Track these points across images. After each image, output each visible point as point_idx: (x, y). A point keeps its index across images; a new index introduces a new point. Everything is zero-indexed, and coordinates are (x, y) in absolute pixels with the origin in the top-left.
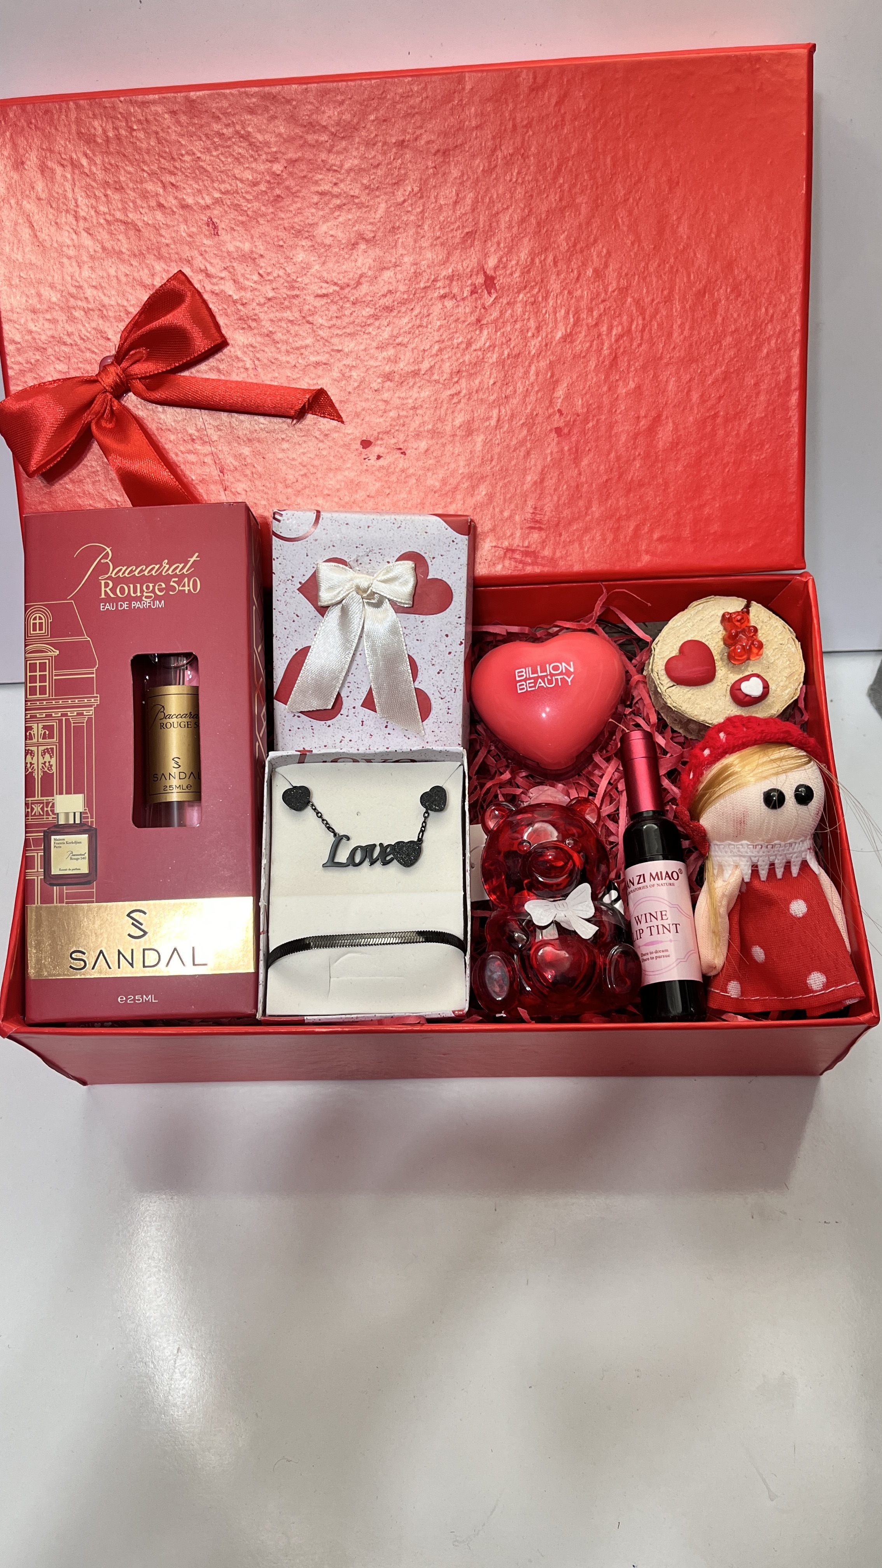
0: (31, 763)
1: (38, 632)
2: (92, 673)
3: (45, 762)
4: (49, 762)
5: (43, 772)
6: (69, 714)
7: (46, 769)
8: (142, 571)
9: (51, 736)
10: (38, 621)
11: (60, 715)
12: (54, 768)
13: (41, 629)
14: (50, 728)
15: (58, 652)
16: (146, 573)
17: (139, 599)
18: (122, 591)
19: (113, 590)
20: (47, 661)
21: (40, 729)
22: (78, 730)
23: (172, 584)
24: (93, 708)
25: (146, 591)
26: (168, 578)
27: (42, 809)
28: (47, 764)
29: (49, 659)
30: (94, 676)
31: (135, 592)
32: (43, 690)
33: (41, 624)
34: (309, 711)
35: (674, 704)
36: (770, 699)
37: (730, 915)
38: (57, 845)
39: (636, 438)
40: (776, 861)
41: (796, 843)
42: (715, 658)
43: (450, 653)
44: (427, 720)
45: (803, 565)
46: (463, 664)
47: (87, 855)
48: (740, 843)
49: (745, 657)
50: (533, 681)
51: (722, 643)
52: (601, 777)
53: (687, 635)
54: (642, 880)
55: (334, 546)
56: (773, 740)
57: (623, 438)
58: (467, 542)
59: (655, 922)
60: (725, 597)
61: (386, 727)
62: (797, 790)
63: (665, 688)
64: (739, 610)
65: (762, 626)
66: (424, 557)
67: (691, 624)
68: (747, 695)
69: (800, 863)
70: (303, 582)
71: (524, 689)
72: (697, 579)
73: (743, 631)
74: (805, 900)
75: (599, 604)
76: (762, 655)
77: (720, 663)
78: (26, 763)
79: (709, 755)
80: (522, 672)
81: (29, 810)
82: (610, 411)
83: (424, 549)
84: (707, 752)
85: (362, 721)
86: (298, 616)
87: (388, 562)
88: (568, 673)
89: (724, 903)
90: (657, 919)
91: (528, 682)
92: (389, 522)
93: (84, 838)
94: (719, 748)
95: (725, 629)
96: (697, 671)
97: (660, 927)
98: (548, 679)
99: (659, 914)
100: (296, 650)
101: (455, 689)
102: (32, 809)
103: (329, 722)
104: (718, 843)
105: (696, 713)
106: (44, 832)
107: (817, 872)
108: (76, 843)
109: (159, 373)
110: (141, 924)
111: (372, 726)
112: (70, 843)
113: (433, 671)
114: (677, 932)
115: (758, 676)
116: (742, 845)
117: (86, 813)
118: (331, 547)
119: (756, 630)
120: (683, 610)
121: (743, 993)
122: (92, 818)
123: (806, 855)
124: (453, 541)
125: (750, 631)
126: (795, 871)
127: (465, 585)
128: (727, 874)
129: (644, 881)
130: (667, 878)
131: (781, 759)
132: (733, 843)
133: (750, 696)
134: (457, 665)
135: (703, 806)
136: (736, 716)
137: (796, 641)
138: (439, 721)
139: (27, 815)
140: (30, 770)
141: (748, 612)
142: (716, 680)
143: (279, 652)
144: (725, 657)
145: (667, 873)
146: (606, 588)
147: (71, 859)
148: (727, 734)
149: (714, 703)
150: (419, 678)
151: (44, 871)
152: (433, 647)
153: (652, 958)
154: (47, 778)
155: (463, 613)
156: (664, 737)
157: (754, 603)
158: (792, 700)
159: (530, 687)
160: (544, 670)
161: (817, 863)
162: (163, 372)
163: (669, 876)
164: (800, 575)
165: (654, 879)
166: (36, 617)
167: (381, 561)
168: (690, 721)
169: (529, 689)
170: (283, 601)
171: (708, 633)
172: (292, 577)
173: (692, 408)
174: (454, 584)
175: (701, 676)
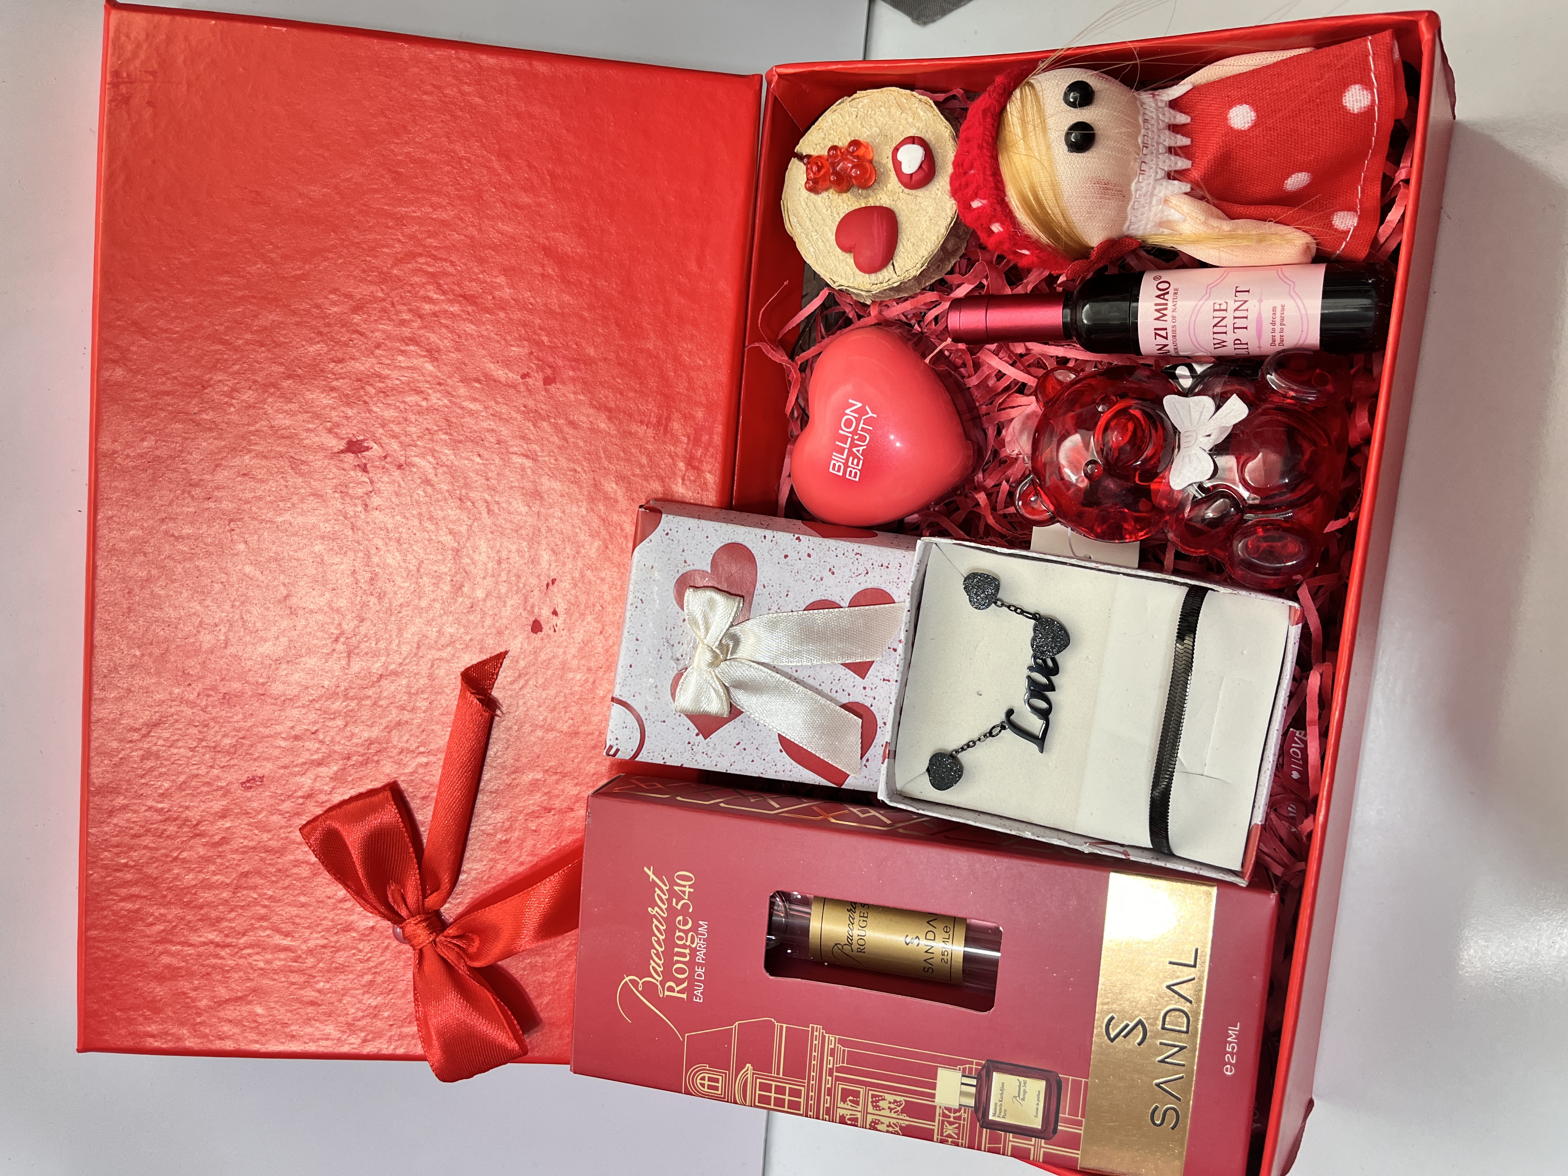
0: (888, 1126)
1: (720, 1085)
2: (781, 1029)
3: (889, 1108)
4: (890, 1103)
5: (902, 1112)
6: (831, 1066)
7: (899, 1109)
8: (658, 942)
9: (856, 1094)
10: (706, 1082)
11: (830, 1078)
12: (898, 1098)
13: (717, 1081)
14: (845, 1094)
15: (749, 1065)
16: (662, 937)
17: (693, 952)
18: (681, 971)
19: (679, 982)
20: (758, 1080)
21: (845, 1106)
22: (852, 1058)
23: (679, 907)
24: (827, 1035)
25: (684, 941)
26: (670, 909)
27: (951, 1123)
28: (892, 1106)
29: (757, 1078)
30: (785, 1026)
31: (684, 955)
32: (795, 1093)
33: (710, 1079)
34: (862, 748)
35: (919, 266)
36: (927, 136)
37: (1232, 217)
38: (1003, 1114)
39: (569, 281)
40: (1167, 144)
41: (1144, 114)
42: (864, 205)
43: (809, 556)
44: (892, 596)
45: (756, 77)
46: (826, 540)
47: (1022, 1079)
48: (1133, 193)
49: (868, 165)
51: (845, 195)
52: (1000, 375)
53: (828, 240)
54: (1163, 333)
55: (656, 687)
56: (993, 133)
57: (566, 298)
58: (671, 517)
59: (1229, 321)
60: (785, 186)
61: (895, 650)
62: (1073, 105)
63: (895, 276)
64: (804, 168)
65: (829, 140)
66: (683, 574)
67: (814, 234)
68: (920, 167)
69: (1172, 111)
70: (696, 731)
72: (757, 221)
73: (834, 165)
74: (1230, 107)
75: (772, 355)
76: (868, 144)
77: (870, 199)
78: (888, 1132)
79: (1002, 224)
81: (950, 1140)
82: (530, 312)
83: (672, 573)
84: (996, 228)
85: (884, 680)
86: (738, 744)
87: (684, 620)
89: (1216, 221)
90: (1224, 318)
91: (850, 464)
92: (634, 613)
93: (997, 1078)
94: (995, 210)
95: (827, 189)
96: (878, 231)
97: (1237, 314)
99: (1217, 314)
100: (781, 751)
101: (857, 553)
102: (950, 1136)
103: (879, 723)
104: (1127, 223)
105: (935, 238)
106: (982, 1127)
107: (1190, 87)
108: (1002, 1089)
109: (420, 873)
110: (1127, 1026)
111: (891, 668)
112: (1002, 1097)
113: (829, 580)
114: (1248, 291)
115: (896, 150)
116: (1136, 190)
117: (964, 1069)
118: (656, 690)
119: (834, 148)
120: (795, 243)
121: (1350, 208)
122: (972, 1063)
123: (1162, 101)
124: (667, 534)
125: (835, 156)
126: (1182, 119)
127: (724, 525)
128: (1174, 215)
129: (1166, 329)
130: (1166, 297)
131: (1023, 123)
132: (1131, 203)
133: (922, 162)
134: (826, 548)
135: (1072, 239)
136: (952, 183)
137: (854, 96)
139: (957, 1145)
140: (897, 1129)
141: (809, 156)
142: (893, 207)
144: (864, 192)
145: (1158, 296)
146: (753, 343)
147: (1023, 1099)
148: (975, 196)
149: (924, 213)
150: (837, 600)
151: (1035, 1137)
152: (798, 576)
153: (1282, 331)
154: (910, 1109)
155: (760, 531)
156: (959, 286)
157: (798, 149)
158: (935, 107)
161: (1175, 87)
162: (419, 868)
163: (1163, 294)
164: (769, 84)
165: (1165, 315)
166: (701, 1084)
167: (682, 629)
168: (943, 248)
170: (718, 759)
171: (829, 212)
172: (689, 743)
173: (540, 205)
174: (722, 540)
175: (885, 227)
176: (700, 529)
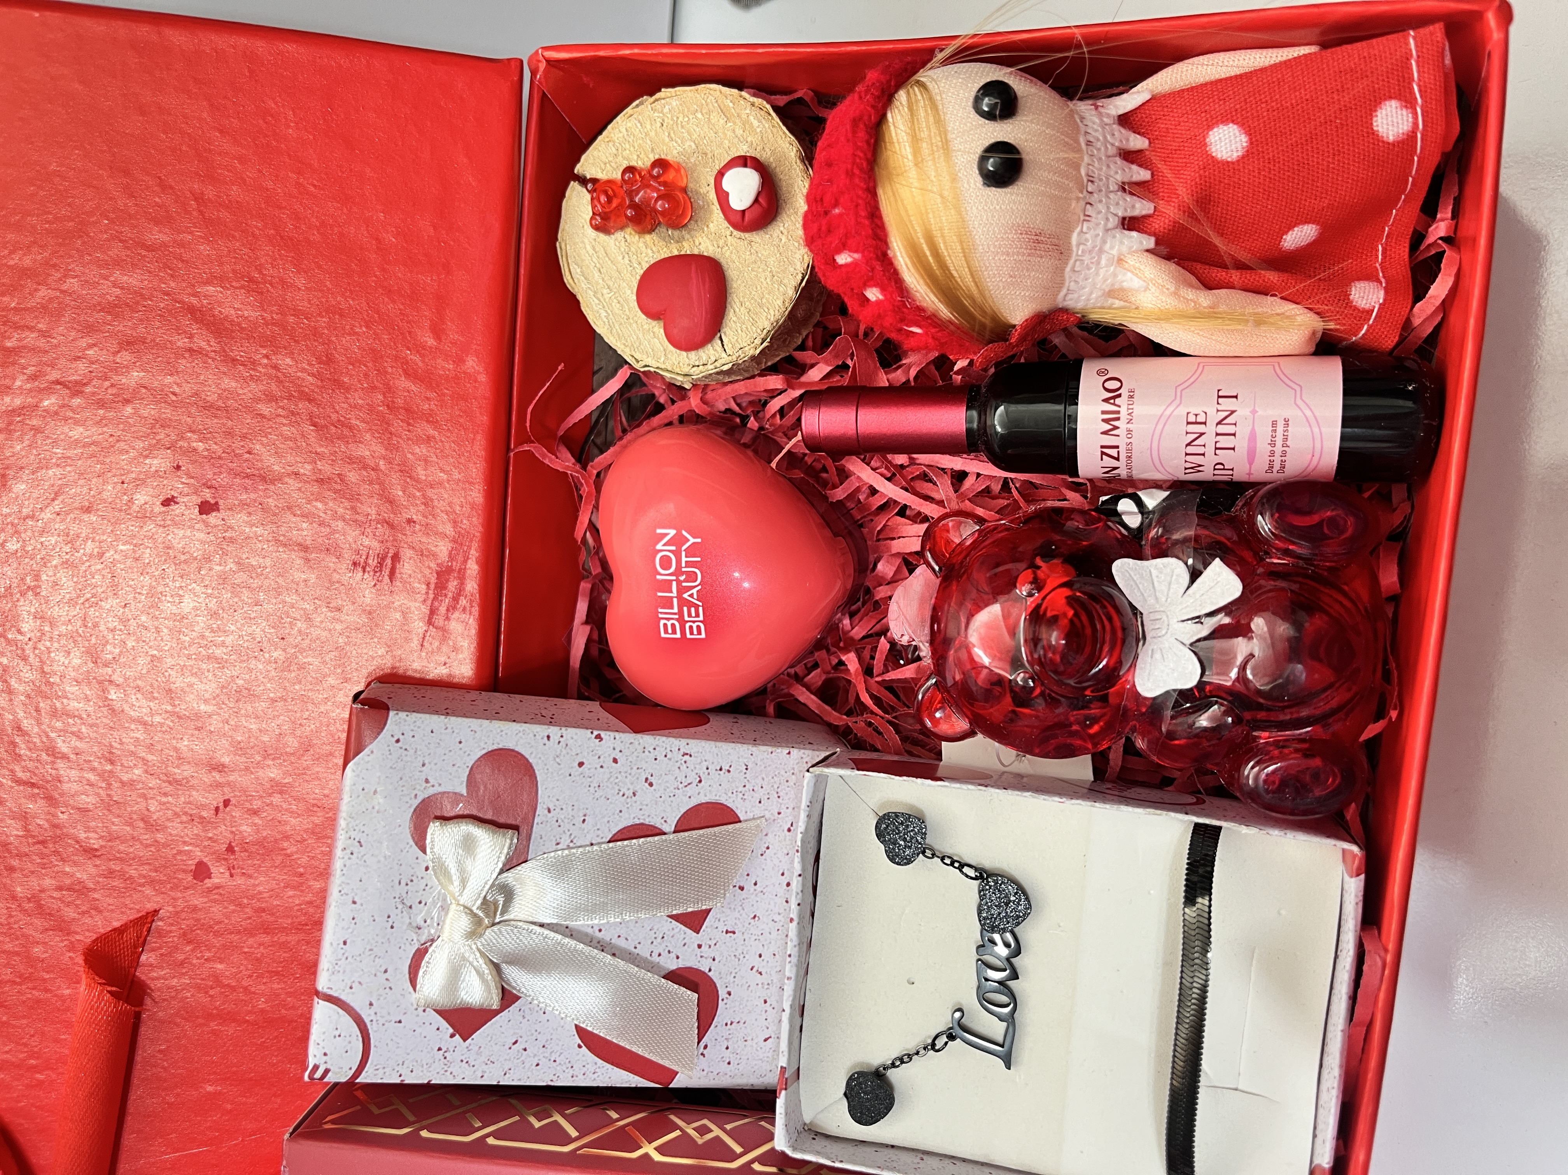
34: (698, 1027)
35: (758, 341)
36: (764, 156)
37: (1209, 285)
39: (234, 360)
40: (1119, 178)
41: (1086, 133)
42: (676, 253)
43: (615, 761)
44: (738, 812)
45: (513, 63)
46: (639, 736)
48: (1074, 249)
49: (680, 195)
50: (685, 609)
51: (648, 237)
53: (626, 301)
54: (1113, 452)
55: (386, 971)
56: (869, 155)
57: (229, 383)
58: (403, 715)
59: (1209, 440)
60: (561, 221)
61: (742, 888)
62: (990, 116)
63: (724, 355)
64: (588, 197)
65: (624, 158)
66: (424, 800)
67: (605, 291)
68: (756, 201)
69: (1123, 131)
70: (451, 1030)
71: (698, 627)
72: (522, 271)
73: (631, 194)
74: (1210, 127)
75: (551, 460)
76: (679, 164)
77: (685, 244)
79: (883, 290)
80: (665, 625)
82: (174, 405)
83: (407, 799)
84: (873, 294)
85: (727, 932)
86: (516, 1042)
87: (427, 869)
88: (678, 541)
89: (1190, 294)
90: (1202, 434)
91: (686, 618)
92: (348, 863)
94: (873, 269)
95: (622, 228)
96: (698, 289)
97: (1221, 429)
98: (685, 581)
99: (1191, 428)
100: (580, 1046)
101: (685, 754)
103: (722, 993)
104: (1064, 291)
105: (780, 302)
107: (1147, 96)
111: (737, 915)
113: (646, 794)
114: (1236, 397)
115: (721, 174)
116: (1078, 245)
118: (387, 975)
119: (630, 169)
120: (578, 302)
121: (1370, 276)
123: (1108, 116)
124: (398, 741)
125: (631, 182)
126: (1138, 142)
127: (486, 723)
128: (1130, 281)
129: (1117, 447)
130: (1118, 401)
131: (915, 140)
132: (1071, 262)
133: (759, 194)
134: (640, 749)
136: (805, 226)
137: (658, 95)
138: (741, 789)
141: (594, 181)
142: (717, 256)
143: (581, 1077)
144: (676, 233)
145: (1106, 400)
146: (522, 444)
148: (843, 247)
149: (763, 266)
150: (658, 823)
152: (600, 793)
153: (1284, 453)
155: (541, 730)
156: (812, 366)
157: (578, 169)
159: (697, 615)
160: (666, 586)
161: (1125, 96)
163: (1113, 396)
164: (534, 73)
165: (1116, 428)
167: (424, 882)
168: (792, 315)
169: (701, 618)
170: (485, 1067)
171: (626, 261)
172: (440, 1049)
173: (182, 245)
174: (482, 745)
175: (707, 286)
176: (450, 730)
